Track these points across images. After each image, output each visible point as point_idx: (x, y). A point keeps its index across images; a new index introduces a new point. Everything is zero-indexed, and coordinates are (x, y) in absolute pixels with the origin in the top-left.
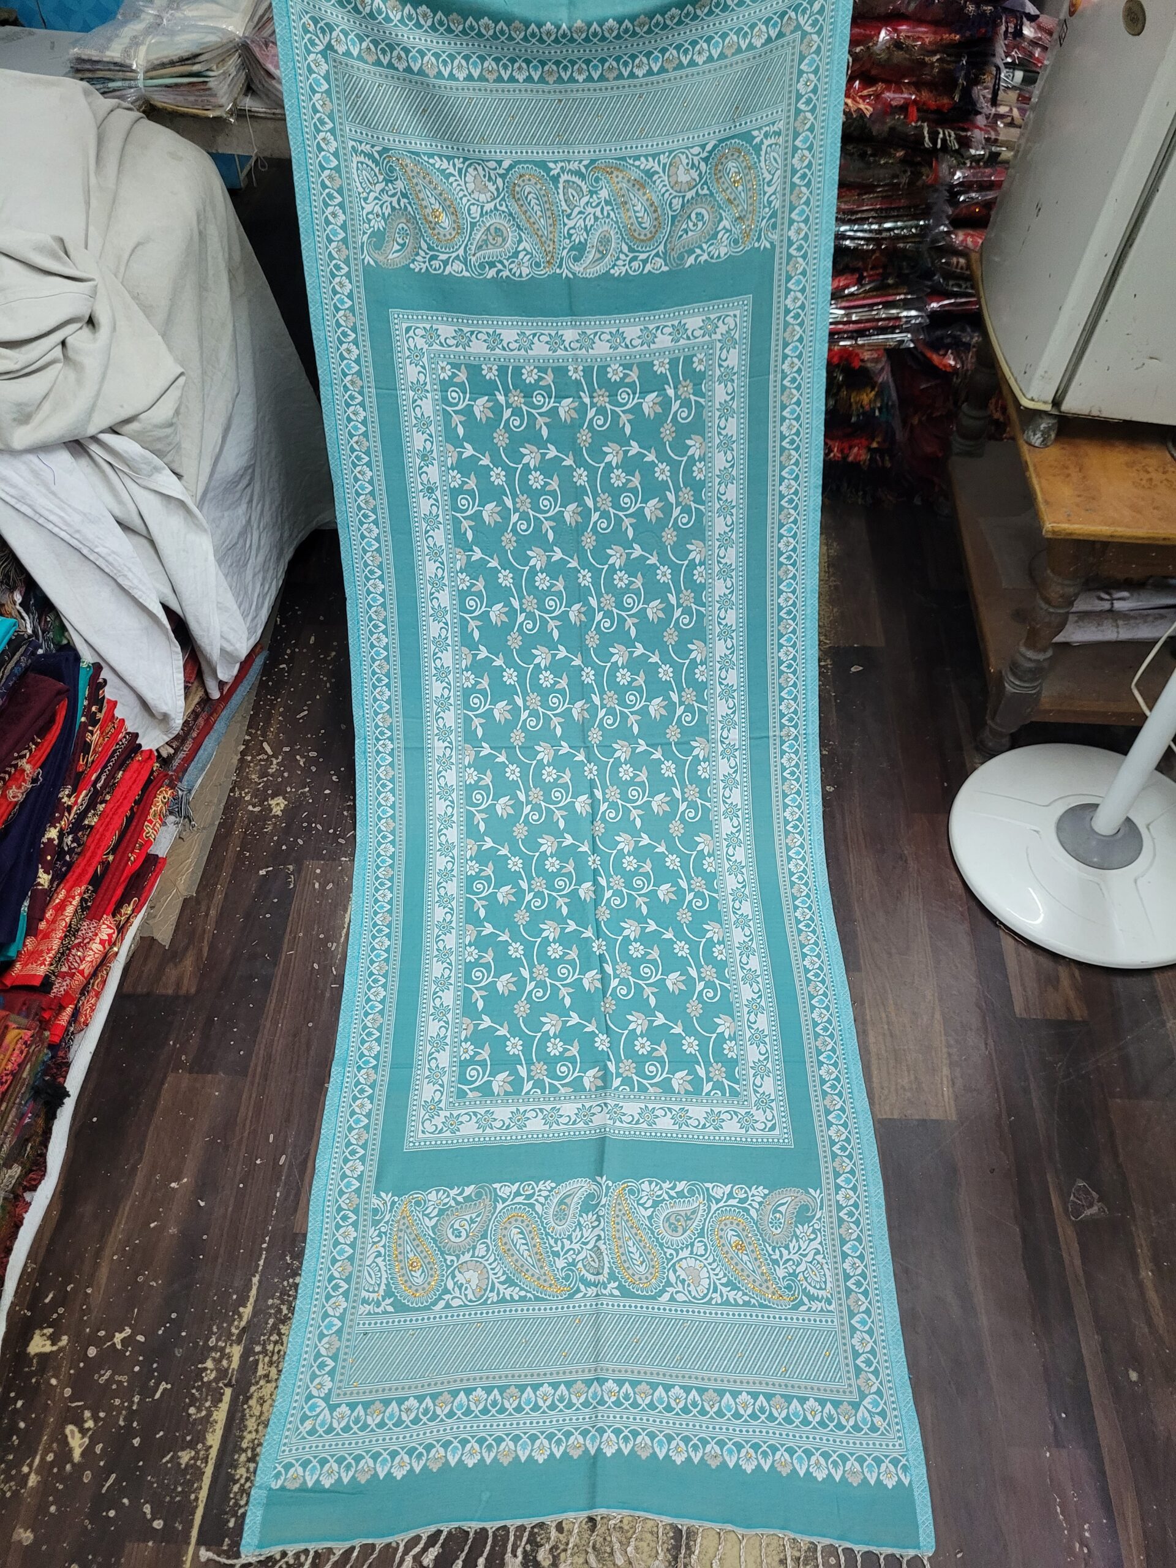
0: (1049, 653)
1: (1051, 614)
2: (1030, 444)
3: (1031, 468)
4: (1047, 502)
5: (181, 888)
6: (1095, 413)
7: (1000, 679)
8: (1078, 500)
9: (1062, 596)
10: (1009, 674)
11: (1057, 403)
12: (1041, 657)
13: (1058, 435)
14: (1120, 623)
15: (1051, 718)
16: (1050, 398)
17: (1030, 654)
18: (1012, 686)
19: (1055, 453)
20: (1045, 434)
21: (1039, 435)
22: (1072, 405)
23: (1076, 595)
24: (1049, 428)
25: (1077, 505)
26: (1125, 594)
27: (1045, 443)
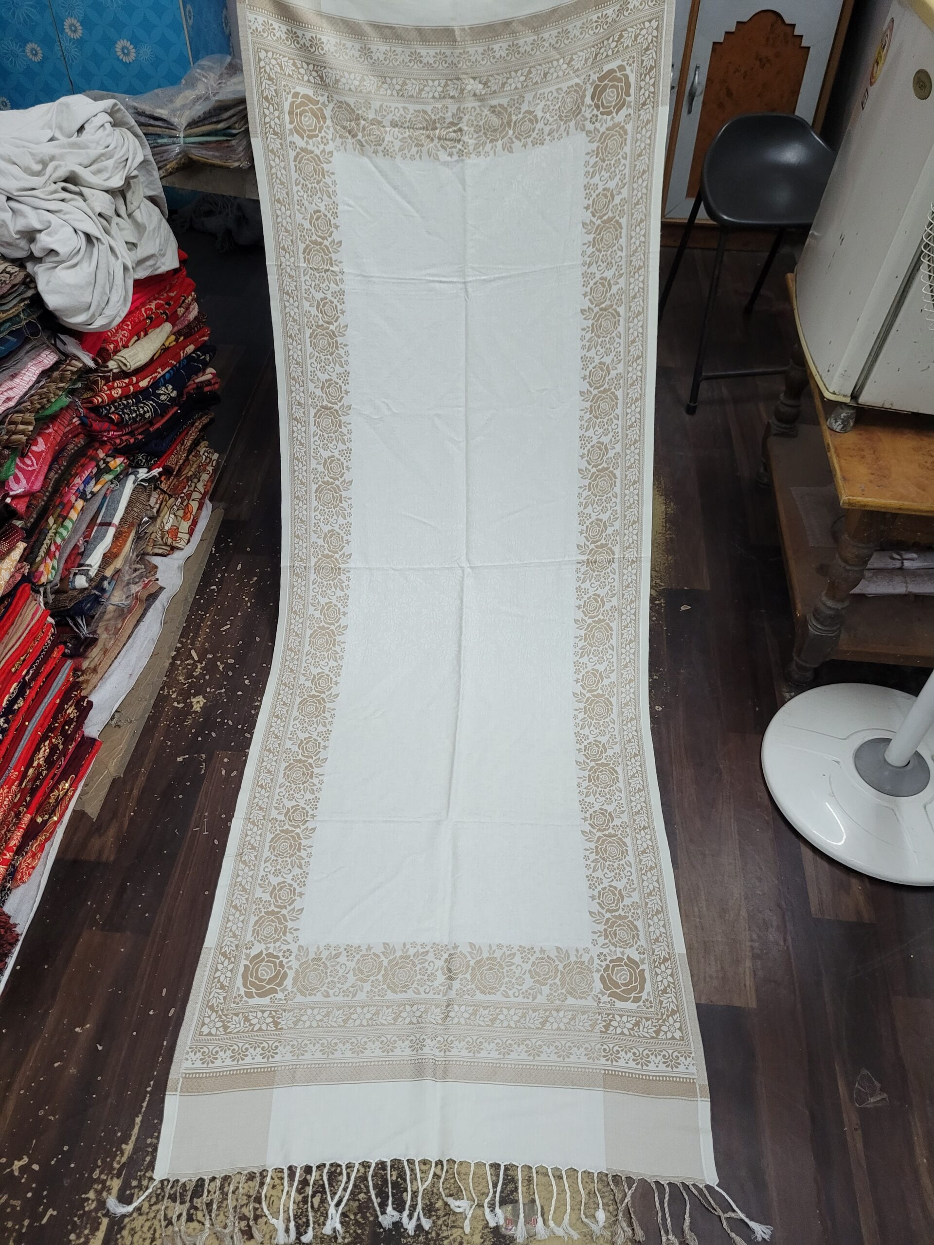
0: (846, 604)
1: (848, 571)
2: (832, 430)
4: (844, 478)
5: (112, 769)
6: (887, 406)
7: (805, 623)
9: (857, 556)
10: (813, 619)
11: (855, 396)
12: (839, 606)
13: (856, 423)
14: (909, 579)
15: (848, 657)
16: (849, 394)
17: (830, 603)
18: (814, 628)
19: (852, 438)
20: (845, 422)
21: (839, 422)
22: (868, 398)
24: (849, 417)
25: (871, 482)
26: (914, 556)
27: (844, 429)
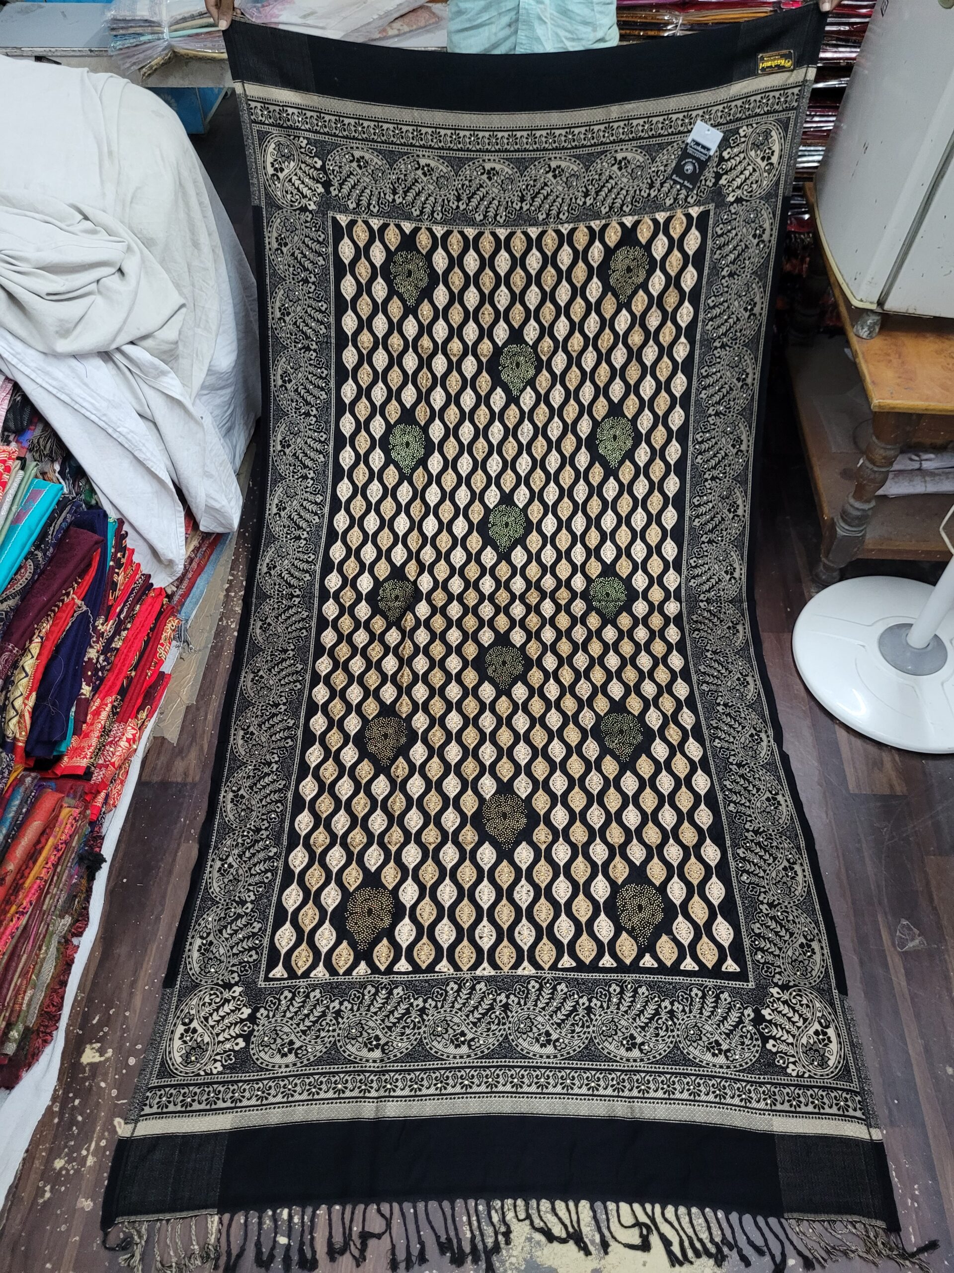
0: (873, 504)
1: (875, 472)
2: (859, 336)
3: (860, 356)
4: (873, 382)
5: (184, 698)
6: (911, 311)
7: (833, 525)
8: (899, 381)
9: (884, 458)
10: (841, 521)
11: (881, 303)
12: (866, 507)
13: (881, 329)
14: (928, 479)
15: (874, 556)
16: (876, 300)
17: (858, 505)
18: (842, 530)
19: (878, 343)
20: (871, 328)
21: (866, 329)
22: (893, 304)
23: (896, 457)
24: (875, 324)
25: (898, 385)
26: (932, 456)
27: (870, 336)
